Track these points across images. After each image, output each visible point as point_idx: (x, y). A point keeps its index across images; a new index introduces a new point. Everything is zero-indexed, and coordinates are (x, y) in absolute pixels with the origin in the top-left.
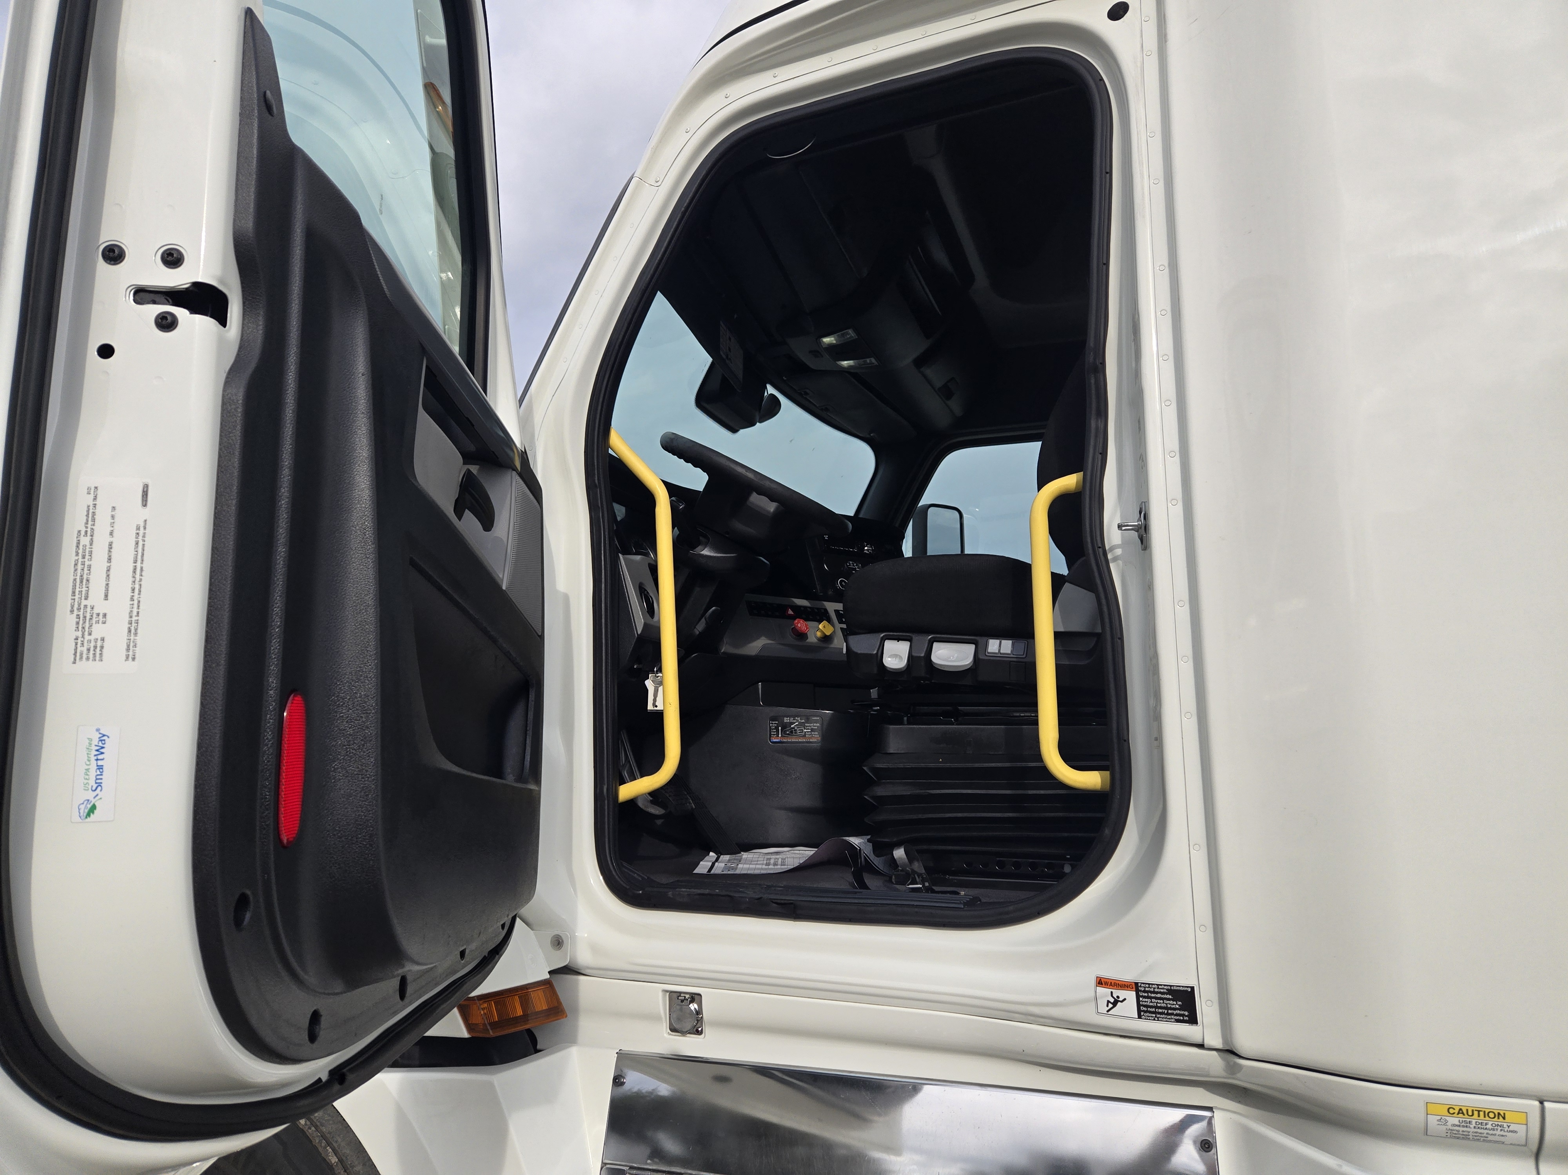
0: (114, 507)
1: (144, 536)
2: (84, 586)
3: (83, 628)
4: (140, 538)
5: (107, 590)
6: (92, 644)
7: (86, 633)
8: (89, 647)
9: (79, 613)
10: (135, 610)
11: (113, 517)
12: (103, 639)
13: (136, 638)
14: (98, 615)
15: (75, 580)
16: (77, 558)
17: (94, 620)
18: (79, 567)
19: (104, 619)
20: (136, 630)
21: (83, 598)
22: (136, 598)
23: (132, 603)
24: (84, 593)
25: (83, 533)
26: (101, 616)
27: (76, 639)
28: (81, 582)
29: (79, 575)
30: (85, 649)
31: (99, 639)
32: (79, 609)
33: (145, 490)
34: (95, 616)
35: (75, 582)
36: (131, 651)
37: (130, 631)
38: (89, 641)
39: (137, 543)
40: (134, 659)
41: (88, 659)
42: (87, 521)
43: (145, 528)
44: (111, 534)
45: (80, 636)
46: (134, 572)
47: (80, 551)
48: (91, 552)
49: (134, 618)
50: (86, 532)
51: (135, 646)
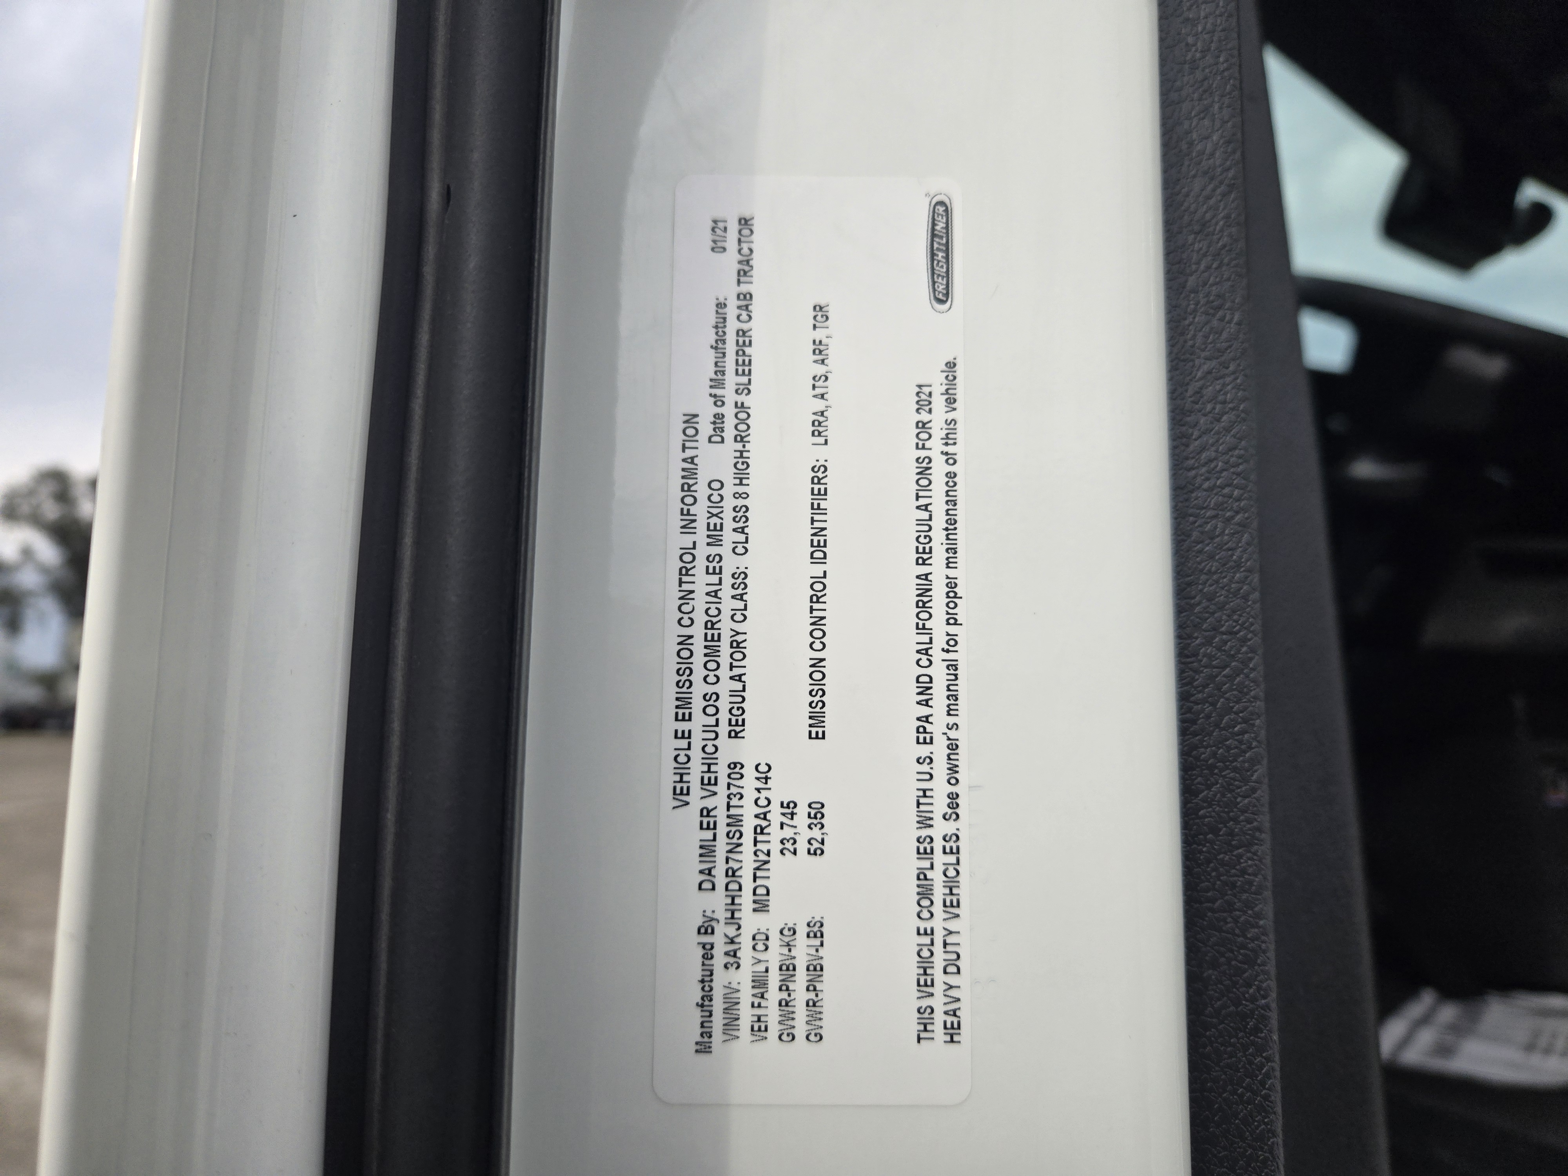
0: (819, 308)
1: (949, 439)
2: (724, 673)
3: (732, 873)
4: (936, 445)
5: (818, 690)
6: (774, 957)
7: (746, 900)
8: (761, 968)
9: (710, 803)
10: (940, 789)
11: (819, 350)
12: (816, 931)
13: (952, 925)
14: (789, 808)
15: (685, 641)
16: (687, 540)
17: (775, 834)
18: (701, 581)
19: (816, 833)
20: (951, 887)
21: (723, 729)
22: (937, 727)
23: (924, 751)
24: (724, 704)
25: (705, 428)
26: (801, 819)
27: (706, 929)
28: (712, 652)
29: (700, 618)
30: (743, 978)
31: (802, 930)
32: (709, 783)
33: (940, 226)
34: (776, 815)
35: (685, 654)
36: (939, 989)
37: (925, 893)
38: (761, 940)
39: (924, 472)
40: (953, 1032)
41: (759, 1029)
42: (720, 371)
43: (951, 401)
44: (818, 428)
45: (722, 915)
46: (922, 605)
47: (700, 510)
48: (742, 514)
49: (940, 828)
50: (719, 418)
51: (954, 966)
